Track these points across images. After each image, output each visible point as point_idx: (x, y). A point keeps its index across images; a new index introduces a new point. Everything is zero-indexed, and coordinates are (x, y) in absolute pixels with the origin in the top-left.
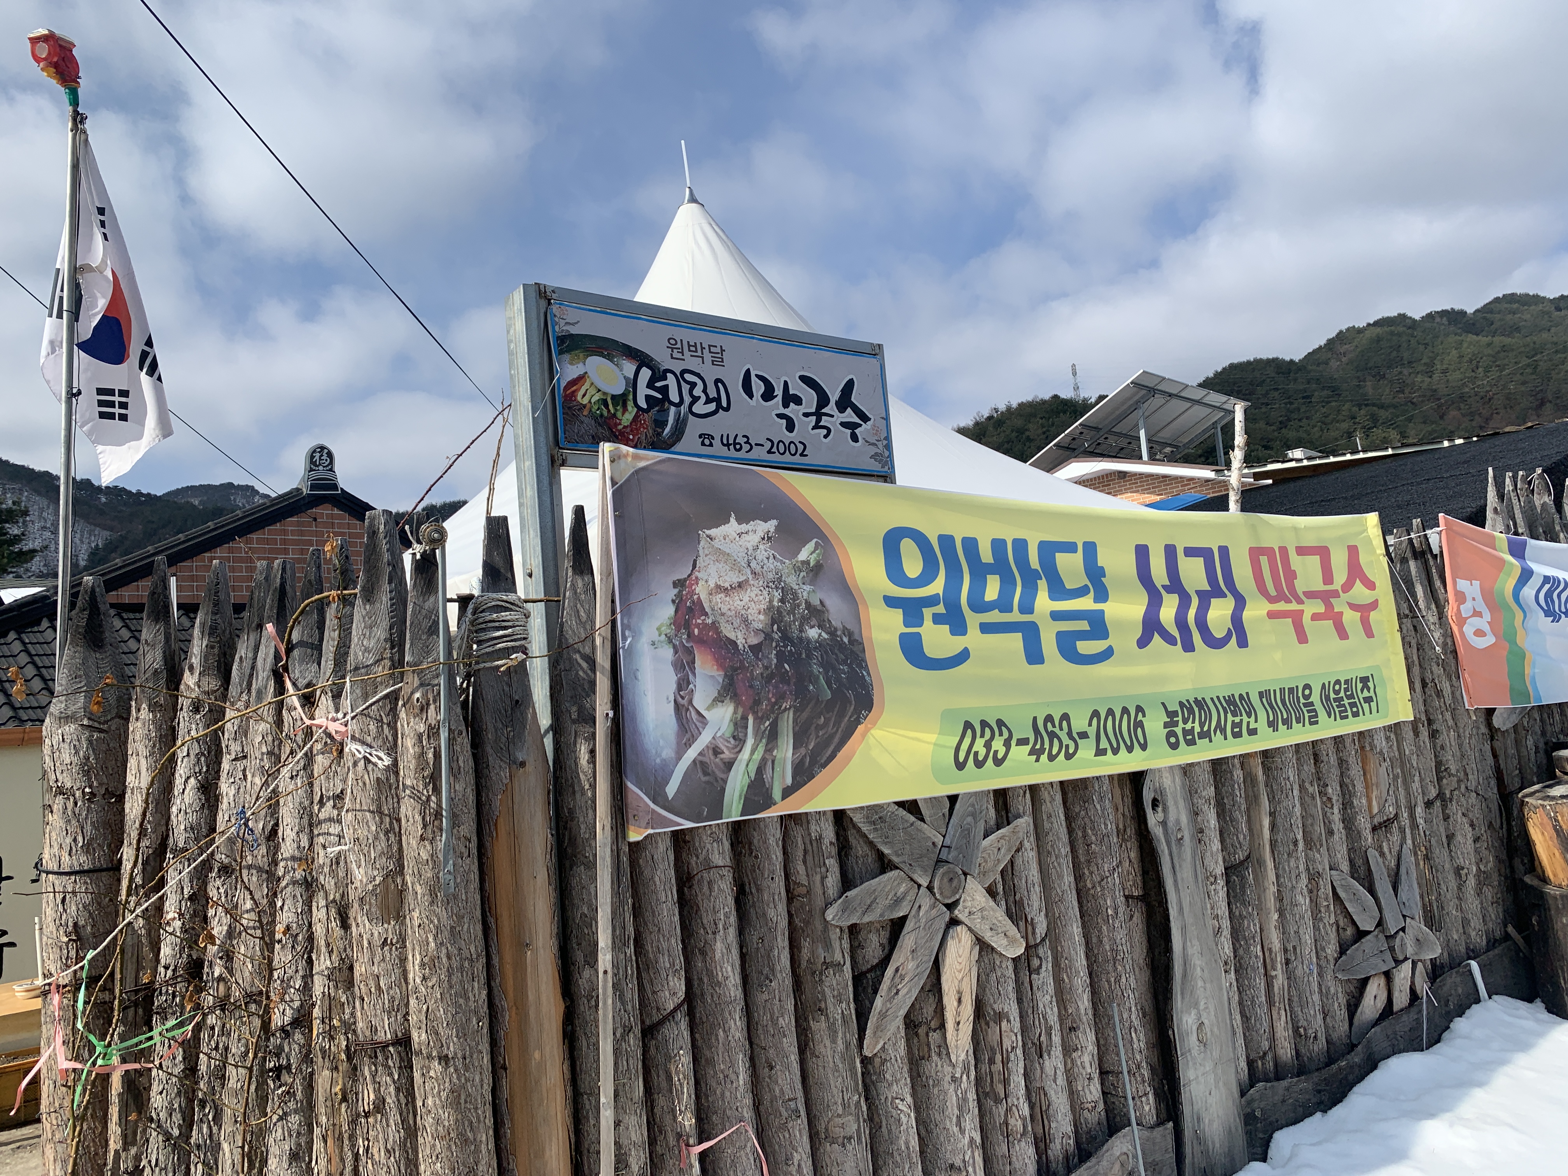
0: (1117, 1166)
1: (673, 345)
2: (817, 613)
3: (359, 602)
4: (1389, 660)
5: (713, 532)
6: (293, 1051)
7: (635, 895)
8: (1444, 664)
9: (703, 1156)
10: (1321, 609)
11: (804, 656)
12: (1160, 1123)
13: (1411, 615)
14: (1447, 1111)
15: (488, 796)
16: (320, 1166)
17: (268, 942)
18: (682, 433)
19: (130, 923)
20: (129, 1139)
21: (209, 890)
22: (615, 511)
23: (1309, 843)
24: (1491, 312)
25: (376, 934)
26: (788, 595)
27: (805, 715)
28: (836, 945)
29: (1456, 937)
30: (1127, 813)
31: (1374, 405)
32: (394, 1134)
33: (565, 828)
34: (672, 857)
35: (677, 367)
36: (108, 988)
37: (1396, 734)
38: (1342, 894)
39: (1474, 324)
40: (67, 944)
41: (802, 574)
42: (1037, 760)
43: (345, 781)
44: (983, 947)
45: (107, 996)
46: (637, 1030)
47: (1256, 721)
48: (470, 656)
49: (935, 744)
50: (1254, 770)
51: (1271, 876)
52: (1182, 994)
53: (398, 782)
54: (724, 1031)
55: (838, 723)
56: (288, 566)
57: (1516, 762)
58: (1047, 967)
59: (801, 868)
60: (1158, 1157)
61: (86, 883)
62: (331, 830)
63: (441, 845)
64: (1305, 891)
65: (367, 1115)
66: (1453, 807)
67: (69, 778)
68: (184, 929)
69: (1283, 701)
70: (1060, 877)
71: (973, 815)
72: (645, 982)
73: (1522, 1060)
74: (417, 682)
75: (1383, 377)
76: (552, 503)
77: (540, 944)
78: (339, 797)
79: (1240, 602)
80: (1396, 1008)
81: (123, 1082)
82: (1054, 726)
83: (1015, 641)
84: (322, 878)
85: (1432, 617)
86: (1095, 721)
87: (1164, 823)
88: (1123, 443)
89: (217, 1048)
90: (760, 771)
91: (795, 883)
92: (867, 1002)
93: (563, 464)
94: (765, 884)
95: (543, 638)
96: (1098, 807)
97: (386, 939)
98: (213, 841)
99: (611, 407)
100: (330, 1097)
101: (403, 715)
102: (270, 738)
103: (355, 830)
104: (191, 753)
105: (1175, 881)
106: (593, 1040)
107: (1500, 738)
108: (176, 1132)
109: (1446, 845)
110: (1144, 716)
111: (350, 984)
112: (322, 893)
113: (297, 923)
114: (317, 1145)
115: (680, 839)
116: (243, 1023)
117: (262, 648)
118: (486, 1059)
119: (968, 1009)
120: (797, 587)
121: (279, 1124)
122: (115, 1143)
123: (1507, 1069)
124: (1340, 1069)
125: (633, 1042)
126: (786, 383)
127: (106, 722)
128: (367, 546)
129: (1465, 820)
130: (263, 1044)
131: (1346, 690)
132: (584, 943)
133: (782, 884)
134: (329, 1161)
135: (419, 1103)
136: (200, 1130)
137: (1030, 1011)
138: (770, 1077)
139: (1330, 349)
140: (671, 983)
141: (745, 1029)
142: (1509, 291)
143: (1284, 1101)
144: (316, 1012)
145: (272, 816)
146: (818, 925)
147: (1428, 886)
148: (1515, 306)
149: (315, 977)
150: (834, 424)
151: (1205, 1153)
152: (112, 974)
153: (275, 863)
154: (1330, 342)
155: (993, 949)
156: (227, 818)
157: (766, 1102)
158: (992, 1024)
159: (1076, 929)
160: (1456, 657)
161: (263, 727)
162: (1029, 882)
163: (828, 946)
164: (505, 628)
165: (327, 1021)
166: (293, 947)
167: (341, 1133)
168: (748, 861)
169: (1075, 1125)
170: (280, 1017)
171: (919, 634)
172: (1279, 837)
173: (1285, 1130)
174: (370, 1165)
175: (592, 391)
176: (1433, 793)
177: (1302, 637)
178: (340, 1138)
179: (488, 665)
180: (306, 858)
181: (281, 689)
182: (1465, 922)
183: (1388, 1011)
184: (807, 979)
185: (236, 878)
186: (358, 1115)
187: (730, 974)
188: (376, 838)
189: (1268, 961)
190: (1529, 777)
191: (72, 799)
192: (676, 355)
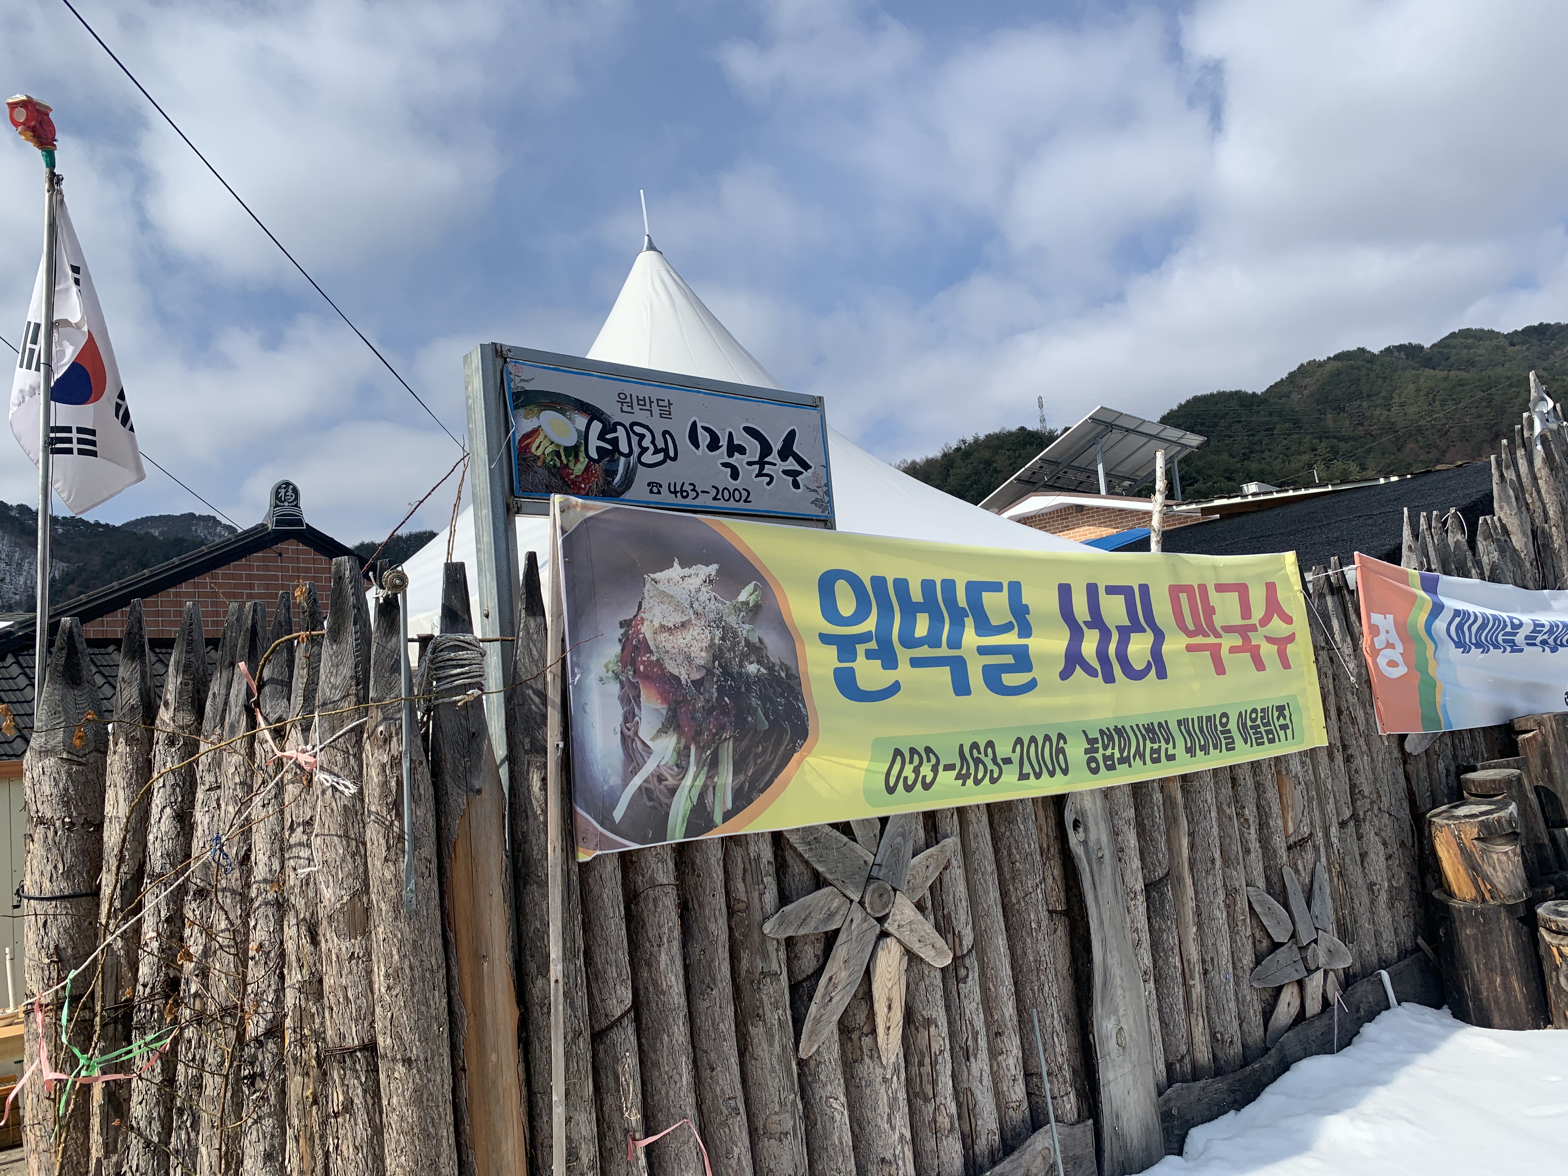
0: (1039, 1160)
1: (622, 399)
2: (756, 650)
3: (326, 642)
4: (1305, 689)
5: (657, 576)
6: (266, 1059)
7: (585, 911)
8: (1358, 693)
9: (649, 1149)
10: (1238, 642)
11: (743, 689)
12: (1080, 1120)
13: (1327, 647)
14: (1349, 1107)
15: (446, 820)
16: (293, 1165)
17: (242, 958)
18: (632, 482)
19: (109, 945)
20: (111, 1148)
21: (185, 912)
22: (565, 557)
23: (1227, 862)
24: (1447, 346)
25: (344, 949)
26: (729, 633)
27: (744, 744)
28: (773, 956)
29: (1368, 948)
30: (1050, 834)
31: (1335, 437)
32: (362, 1131)
33: (519, 850)
34: (619, 877)
35: (627, 420)
36: (89, 1007)
37: (1311, 759)
38: (1258, 909)
39: (1430, 359)
40: (49, 965)
41: (742, 614)
42: (964, 784)
43: (314, 808)
44: (912, 957)
45: (87, 1015)
46: (587, 1034)
47: (1174, 748)
48: (430, 691)
49: (867, 770)
50: (1173, 793)
51: (1190, 892)
52: (1102, 1001)
53: (363, 808)
54: (669, 1036)
55: (775, 751)
56: (259, 608)
57: (1427, 784)
58: (974, 975)
59: (741, 886)
60: (1078, 1151)
61: (66, 907)
62: (302, 854)
63: (403, 866)
64: (1222, 905)
65: (336, 1115)
66: (1366, 827)
67: (49, 809)
68: (161, 950)
69: (1201, 729)
70: (987, 892)
71: (903, 835)
72: (594, 991)
73: (1424, 1061)
74: (380, 716)
75: (1343, 410)
76: (508, 549)
77: (496, 956)
78: (309, 823)
79: (1159, 636)
80: (1308, 1015)
81: (104, 1095)
82: (979, 753)
83: (944, 674)
84: (292, 898)
85: (1347, 649)
86: (1018, 748)
87: (1085, 843)
88: (1082, 477)
89: (194, 1060)
90: (702, 796)
91: (735, 899)
92: (803, 1009)
93: (519, 511)
94: (706, 901)
95: (500, 674)
96: (1022, 827)
97: (353, 953)
98: (188, 866)
99: (563, 458)
100: (302, 1101)
101: (367, 746)
102: (243, 769)
103: (323, 853)
104: (167, 783)
105: (1096, 897)
106: (546, 1044)
107: (1413, 763)
108: (156, 1139)
109: (1359, 863)
110: (1065, 743)
111: (319, 996)
112: (293, 912)
113: (270, 940)
114: (290, 1145)
115: (627, 860)
116: (219, 1035)
117: (235, 684)
118: (447, 1062)
119: (898, 1016)
120: (737, 626)
121: (254, 1127)
122: (96, 1151)
123: (1409, 1069)
124: (1254, 1070)
125: (583, 1045)
126: (730, 434)
127: (84, 755)
128: (334, 590)
129: (1377, 838)
130: (237, 1054)
131: (1262, 718)
132: (536, 955)
133: (723, 900)
134: (301, 1159)
135: (385, 1102)
136: (179, 1137)
137: (958, 1018)
138: (711, 1078)
139: (1292, 382)
140: (619, 992)
141: (688, 1034)
142: (1464, 327)
143: (1199, 1100)
144: (288, 1022)
145: (245, 842)
146: (756, 938)
147: (1342, 901)
148: (1470, 341)
149: (287, 990)
150: (776, 472)
151: (1124, 1148)
152: (93, 992)
153: (248, 886)
154: (1291, 375)
155: (922, 959)
156: (201, 845)
157: (709, 1102)
158: (921, 1029)
159: (1001, 942)
160: (1370, 687)
161: (236, 759)
162: (957, 897)
163: (765, 956)
164: (463, 666)
165: (298, 1030)
166: (266, 963)
167: (312, 1134)
168: (691, 880)
169: (1001, 1123)
170: (255, 1028)
171: (852, 669)
172: (1199, 855)
173: (1200, 1127)
174: (339, 1161)
175: (546, 443)
176: (1347, 814)
177: (1220, 669)
178: (312, 1138)
179: (446, 700)
180: (277, 880)
181: (252, 724)
182: (1377, 935)
183: (1301, 1016)
184: (746, 987)
185: (211, 900)
186: (328, 1116)
187: (674, 983)
188: (343, 860)
189: (1186, 971)
190: (1440, 798)
191: (52, 829)
192: (625, 408)
